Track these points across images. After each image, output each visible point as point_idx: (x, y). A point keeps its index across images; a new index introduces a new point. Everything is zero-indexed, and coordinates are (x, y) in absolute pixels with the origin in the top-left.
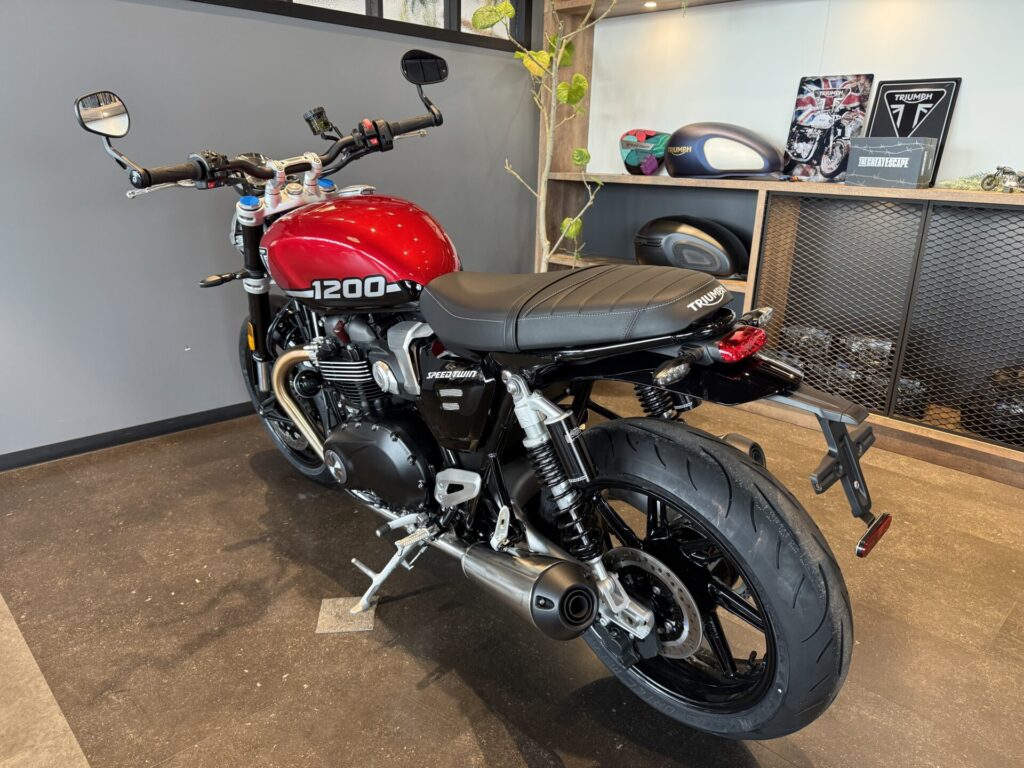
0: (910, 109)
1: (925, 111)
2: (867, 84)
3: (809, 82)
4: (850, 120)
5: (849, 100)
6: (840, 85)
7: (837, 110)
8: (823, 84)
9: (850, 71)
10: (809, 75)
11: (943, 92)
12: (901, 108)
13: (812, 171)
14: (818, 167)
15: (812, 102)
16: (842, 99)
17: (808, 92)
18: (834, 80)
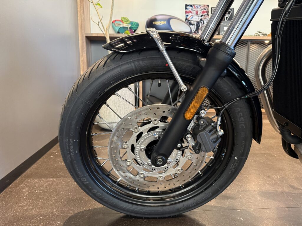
1: (227, 17)
2: (208, 7)
3: (188, 6)
4: (205, 19)
5: (203, 12)
6: (199, 7)
7: (200, 15)
8: (193, 6)
9: (202, 4)
10: (188, 3)
14: (198, 34)
15: (191, 12)
16: (201, 12)
17: (189, 9)
18: (197, 5)
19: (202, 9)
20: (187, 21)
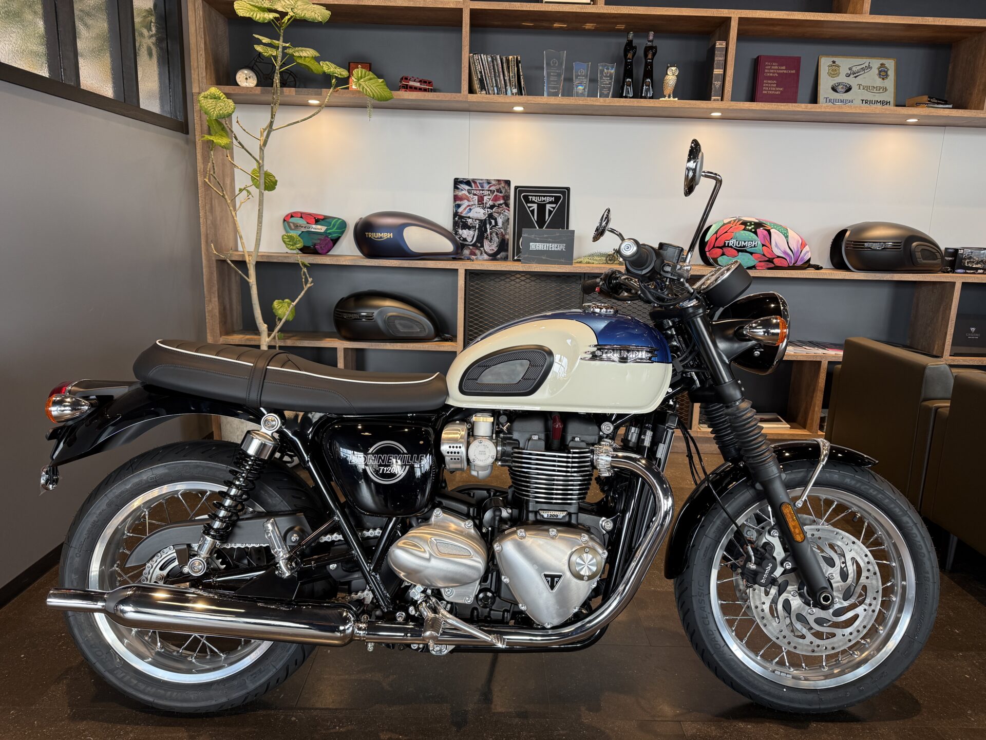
0: (542, 207)
1: (552, 209)
2: (506, 187)
3: (461, 182)
4: (499, 213)
5: (496, 199)
6: (486, 187)
7: (488, 205)
8: (473, 184)
9: (493, 177)
10: (461, 176)
11: (560, 197)
12: (535, 206)
13: (477, 252)
14: (482, 249)
15: (467, 198)
16: (490, 197)
17: (462, 190)
18: (481, 182)
19: (494, 191)
20: (457, 219)
